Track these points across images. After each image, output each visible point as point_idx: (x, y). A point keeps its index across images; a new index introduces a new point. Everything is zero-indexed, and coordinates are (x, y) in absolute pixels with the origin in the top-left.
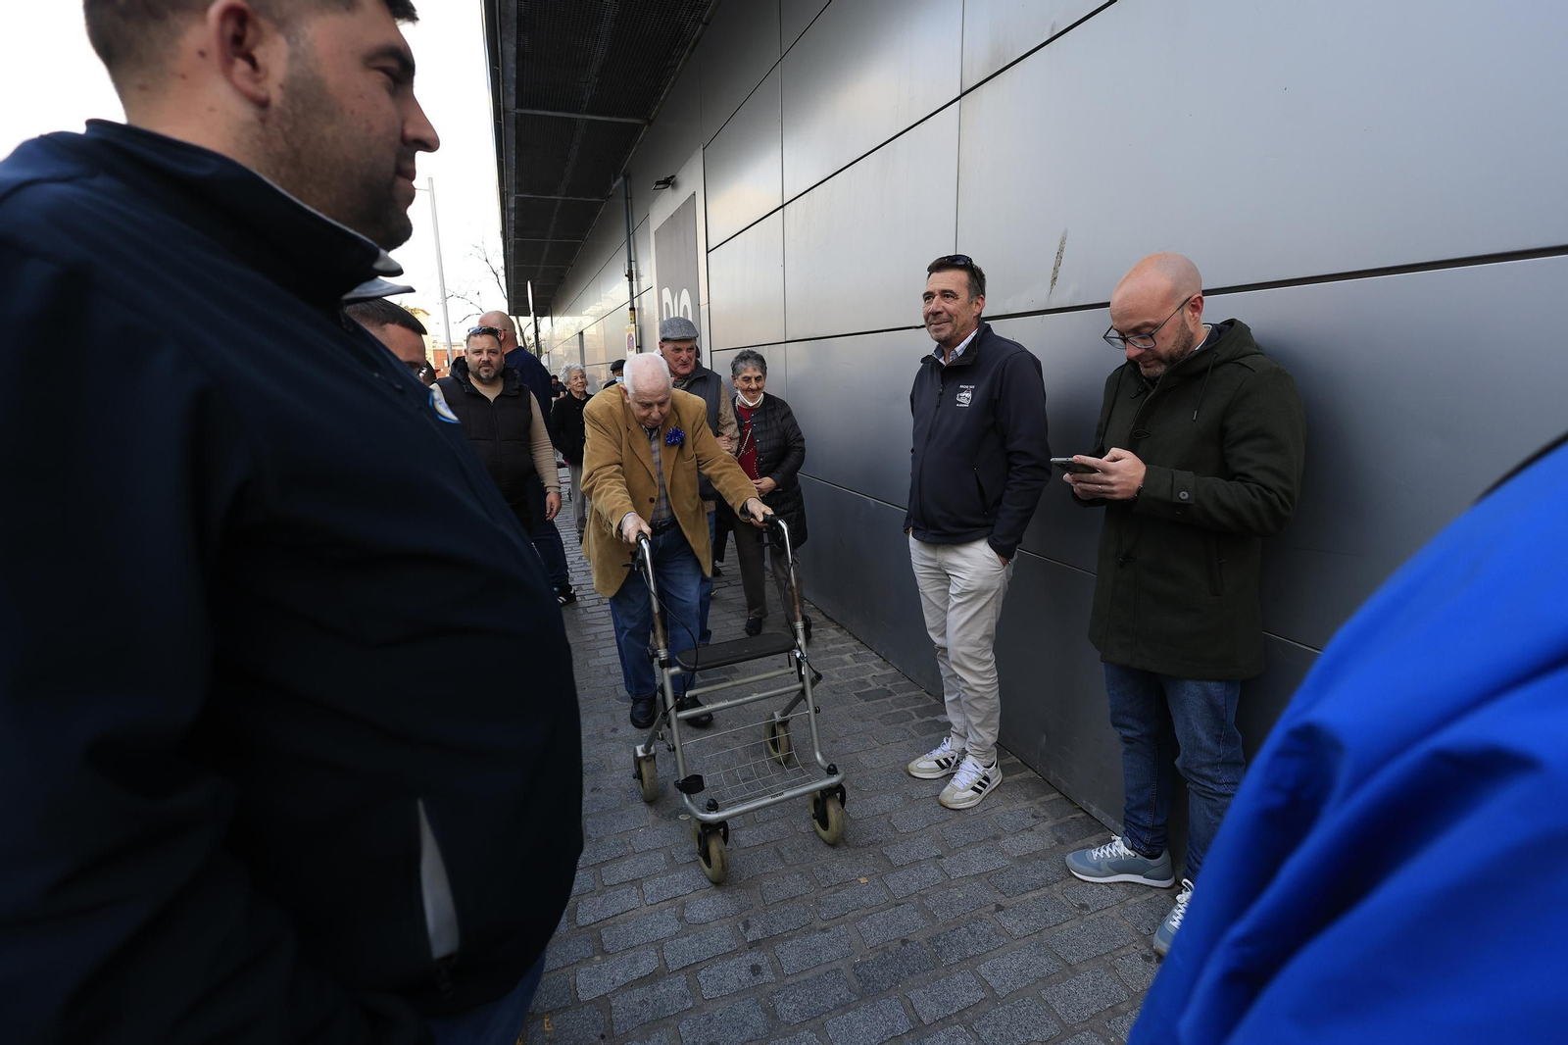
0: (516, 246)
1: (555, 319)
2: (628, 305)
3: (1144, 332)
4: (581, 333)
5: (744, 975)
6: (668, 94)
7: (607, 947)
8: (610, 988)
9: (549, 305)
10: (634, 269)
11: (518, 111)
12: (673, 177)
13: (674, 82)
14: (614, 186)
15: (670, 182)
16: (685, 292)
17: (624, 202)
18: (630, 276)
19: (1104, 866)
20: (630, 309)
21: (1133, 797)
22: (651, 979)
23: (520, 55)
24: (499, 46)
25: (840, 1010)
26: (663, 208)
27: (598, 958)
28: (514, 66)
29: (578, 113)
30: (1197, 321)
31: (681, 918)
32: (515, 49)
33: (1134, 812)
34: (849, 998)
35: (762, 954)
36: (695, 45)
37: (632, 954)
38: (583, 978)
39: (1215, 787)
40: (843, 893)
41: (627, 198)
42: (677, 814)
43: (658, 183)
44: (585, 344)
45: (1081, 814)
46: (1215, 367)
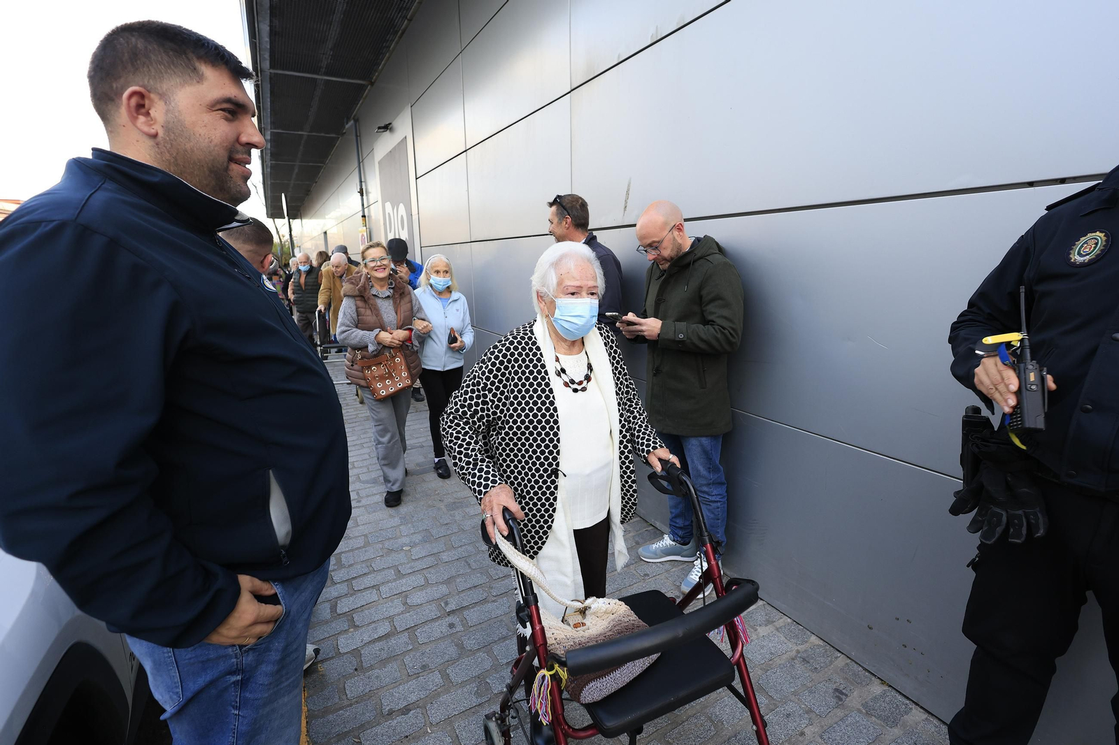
0: (272, 167)
1: (304, 221)
2: (361, 214)
3: (653, 246)
4: (325, 233)
5: (445, 629)
6: (385, 65)
7: (357, 623)
8: (359, 644)
9: (299, 211)
10: (364, 187)
11: (272, 71)
12: (390, 124)
13: (389, 58)
14: (347, 126)
15: (387, 127)
16: (401, 206)
17: (354, 138)
18: (361, 192)
19: (658, 552)
20: (362, 216)
21: (673, 511)
22: (387, 636)
23: (273, 33)
24: (256, 26)
25: (502, 640)
26: (383, 146)
27: (352, 630)
28: (268, 39)
29: (318, 74)
30: (682, 237)
31: (405, 604)
32: (268, 28)
33: (674, 520)
34: (507, 633)
35: (456, 617)
36: (403, 33)
37: (373, 625)
38: (342, 641)
39: (710, 498)
40: (506, 581)
41: (357, 136)
42: (402, 547)
43: (379, 128)
44: (328, 240)
45: (652, 528)
46: (694, 261)
